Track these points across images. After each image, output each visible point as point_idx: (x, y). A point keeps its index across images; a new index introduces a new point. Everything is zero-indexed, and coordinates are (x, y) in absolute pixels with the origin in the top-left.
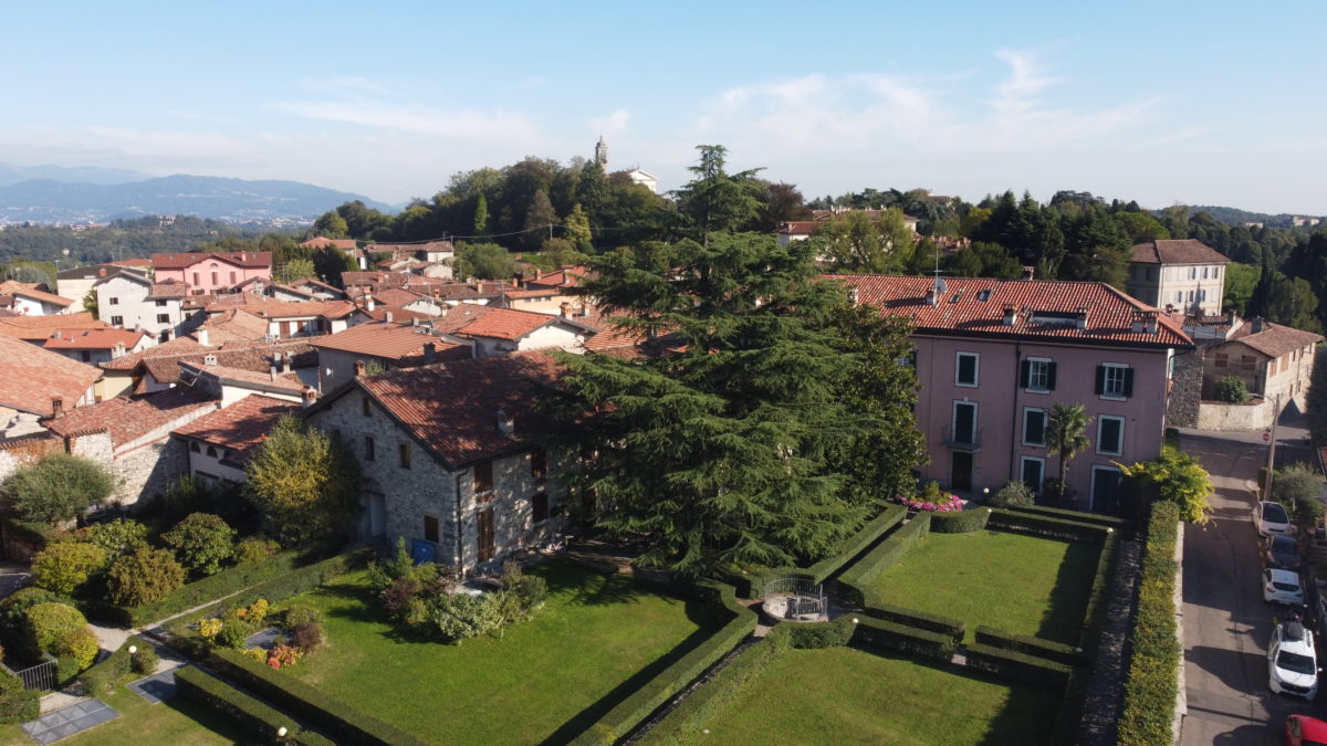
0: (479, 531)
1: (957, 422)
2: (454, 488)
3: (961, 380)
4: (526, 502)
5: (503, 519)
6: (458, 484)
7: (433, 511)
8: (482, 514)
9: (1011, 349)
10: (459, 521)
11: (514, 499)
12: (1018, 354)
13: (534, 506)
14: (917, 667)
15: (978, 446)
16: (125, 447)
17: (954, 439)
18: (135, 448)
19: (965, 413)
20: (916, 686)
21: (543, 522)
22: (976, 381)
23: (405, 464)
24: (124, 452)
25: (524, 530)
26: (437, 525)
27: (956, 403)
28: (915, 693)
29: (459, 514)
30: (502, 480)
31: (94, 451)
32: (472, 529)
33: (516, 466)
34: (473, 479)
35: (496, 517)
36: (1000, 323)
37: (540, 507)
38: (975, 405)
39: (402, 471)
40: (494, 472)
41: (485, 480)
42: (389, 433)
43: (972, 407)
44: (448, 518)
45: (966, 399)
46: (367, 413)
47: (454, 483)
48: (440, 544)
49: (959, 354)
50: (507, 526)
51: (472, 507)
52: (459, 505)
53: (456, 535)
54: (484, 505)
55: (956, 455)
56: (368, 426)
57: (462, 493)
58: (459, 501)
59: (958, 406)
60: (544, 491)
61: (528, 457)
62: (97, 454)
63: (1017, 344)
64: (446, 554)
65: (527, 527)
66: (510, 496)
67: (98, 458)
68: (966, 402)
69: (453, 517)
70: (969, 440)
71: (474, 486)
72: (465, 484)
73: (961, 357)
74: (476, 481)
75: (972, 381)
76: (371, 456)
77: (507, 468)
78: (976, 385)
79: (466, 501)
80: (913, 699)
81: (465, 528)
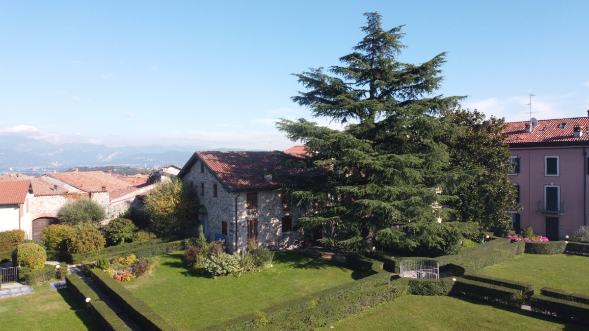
0: (248, 230)
1: (547, 198)
2: (234, 204)
3: (548, 172)
4: (278, 220)
5: (263, 227)
6: (236, 202)
7: (225, 218)
8: (251, 221)
9: (580, 152)
10: (236, 223)
11: (270, 217)
12: (585, 154)
13: (283, 223)
14: (495, 309)
15: (561, 212)
16: (116, 200)
17: (545, 209)
18: (120, 201)
19: (552, 192)
20: (491, 318)
21: (288, 233)
22: (558, 173)
23: (215, 195)
24: (115, 202)
25: (276, 235)
26: (227, 225)
27: (546, 186)
28: (489, 321)
29: (236, 219)
30: (263, 205)
31: (101, 200)
32: (244, 229)
33: (272, 199)
34: (246, 201)
35: (259, 225)
36: (572, 137)
37: (287, 224)
38: (558, 187)
39: (214, 199)
40: (258, 199)
41: (253, 203)
42: (210, 179)
43: (556, 189)
44: (231, 221)
45: (552, 184)
46: (202, 171)
47: (234, 201)
48: (228, 236)
49: (546, 157)
50: (266, 231)
51: (244, 217)
52: (236, 214)
53: (235, 230)
54: (252, 217)
55: (548, 219)
56: (203, 178)
57: (239, 208)
58: (236, 212)
59: (547, 188)
60: (289, 216)
61: (279, 195)
62: (103, 202)
63: (584, 148)
64: (230, 241)
65: (277, 234)
66: (268, 215)
67: (103, 204)
68: (552, 185)
69: (233, 220)
70: (556, 209)
71: (246, 206)
72: (240, 204)
73: (548, 159)
74: (247, 203)
75: (555, 172)
76: (203, 194)
77: (266, 198)
78: (558, 175)
79: (241, 213)
80: (486, 324)
81: (240, 228)
